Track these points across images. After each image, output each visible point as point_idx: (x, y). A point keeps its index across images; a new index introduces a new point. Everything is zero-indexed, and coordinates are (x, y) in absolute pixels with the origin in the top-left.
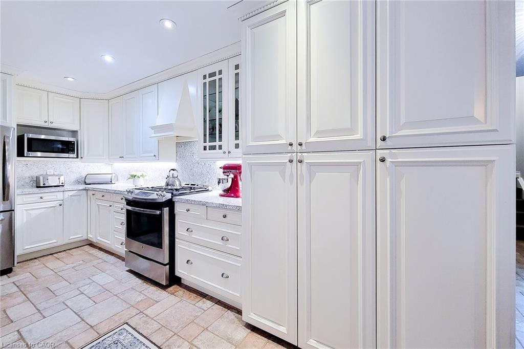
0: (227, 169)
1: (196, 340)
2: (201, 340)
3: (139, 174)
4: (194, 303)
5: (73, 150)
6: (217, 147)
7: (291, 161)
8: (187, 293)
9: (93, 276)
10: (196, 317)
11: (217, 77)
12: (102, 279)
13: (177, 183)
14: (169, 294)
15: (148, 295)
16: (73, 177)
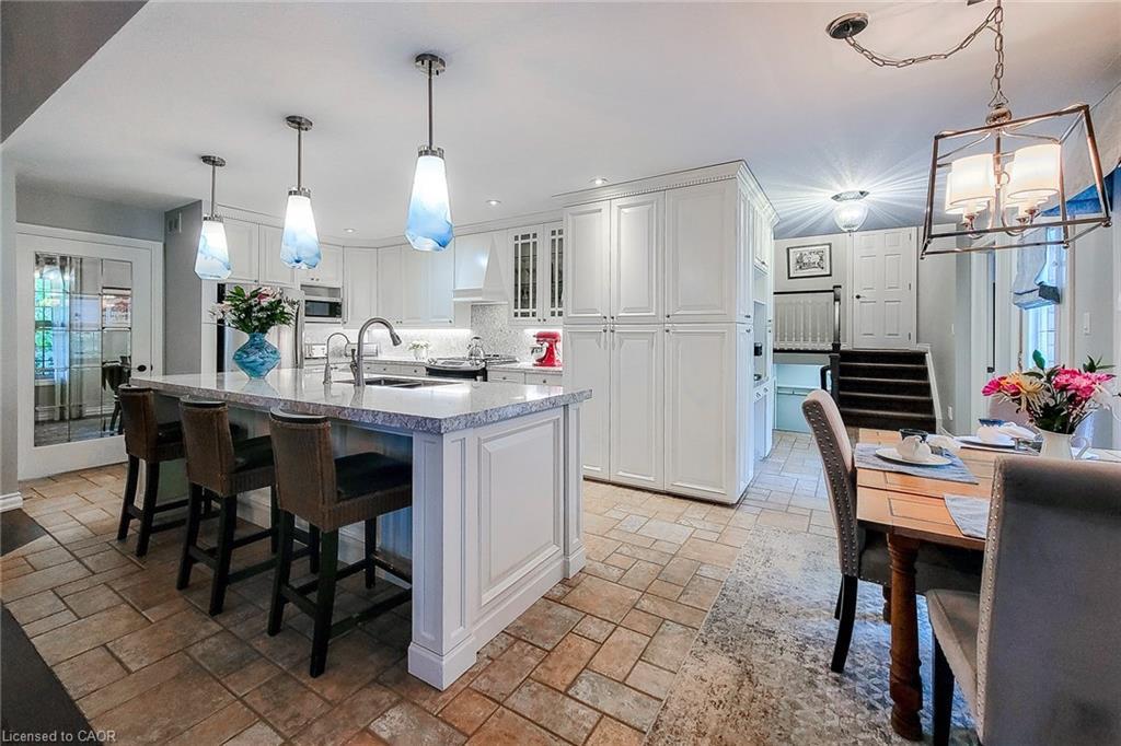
0: (541, 337)
6: (531, 314)
7: (605, 331)
11: (531, 240)
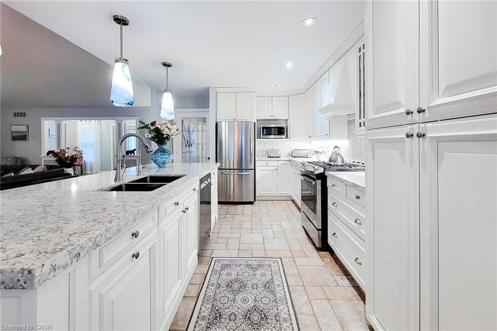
1: (315, 301)
2: (318, 304)
3: (320, 151)
4: (333, 273)
5: (284, 133)
8: (334, 263)
9: (283, 221)
10: (327, 285)
12: (286, 225)
13: (340, 160)
14: (319, 256)
15: (304, 249)
16: (287, 151)
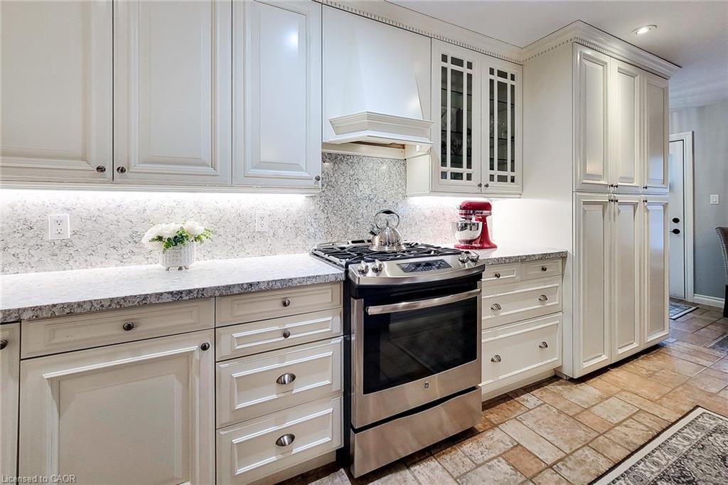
6: (465, 176)
7: (611, 201)
11: (465, 71)
